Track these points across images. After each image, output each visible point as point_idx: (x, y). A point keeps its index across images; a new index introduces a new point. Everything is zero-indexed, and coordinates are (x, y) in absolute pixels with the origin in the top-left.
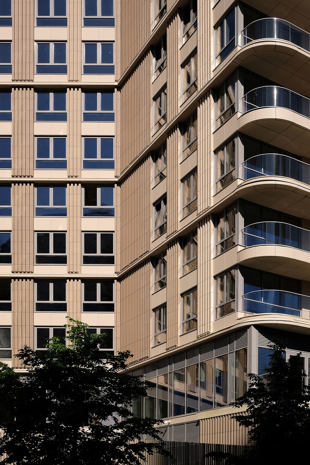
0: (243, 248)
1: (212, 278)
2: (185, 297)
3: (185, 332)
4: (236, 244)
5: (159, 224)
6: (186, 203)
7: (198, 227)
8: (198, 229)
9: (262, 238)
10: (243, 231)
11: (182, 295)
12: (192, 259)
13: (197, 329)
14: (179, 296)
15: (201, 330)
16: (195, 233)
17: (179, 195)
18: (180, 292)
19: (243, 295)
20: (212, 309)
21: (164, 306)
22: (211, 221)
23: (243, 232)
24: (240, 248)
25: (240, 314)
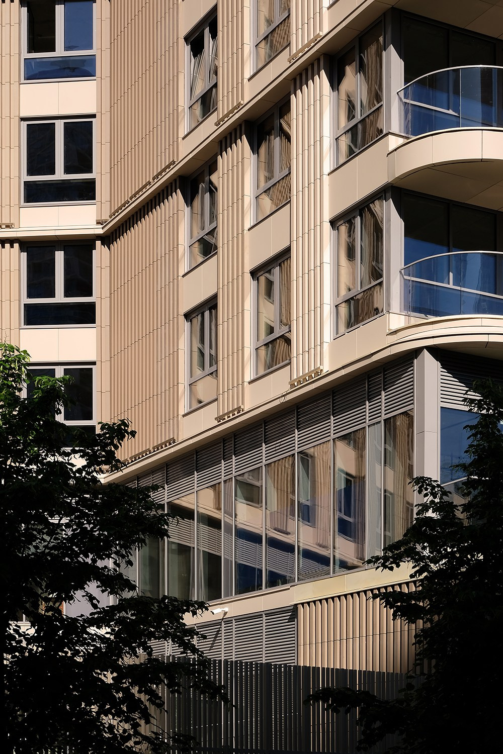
0: (401, 141)
1: (327, 226)
2: (262, 279)
3: (262, 372)
4: (385, 132)
5: (200, 90)
6: (264, 30)
7: (292, 90)
8: (293, 97)
9: (451, 112)
10: (402, 94)
11: (254, 273)
12: (278, 176)
13: (290, 363)
14: (248, 276)
15: (300, 366)
16: (284, 108)
17: (247, 11)
18: (248, 267)
19: (403, 266)
20: (328, 310)
21: (211, 304)
22: (323, 73)
23: (400, 99)
24: (393, 142)
25: (396, 319)
